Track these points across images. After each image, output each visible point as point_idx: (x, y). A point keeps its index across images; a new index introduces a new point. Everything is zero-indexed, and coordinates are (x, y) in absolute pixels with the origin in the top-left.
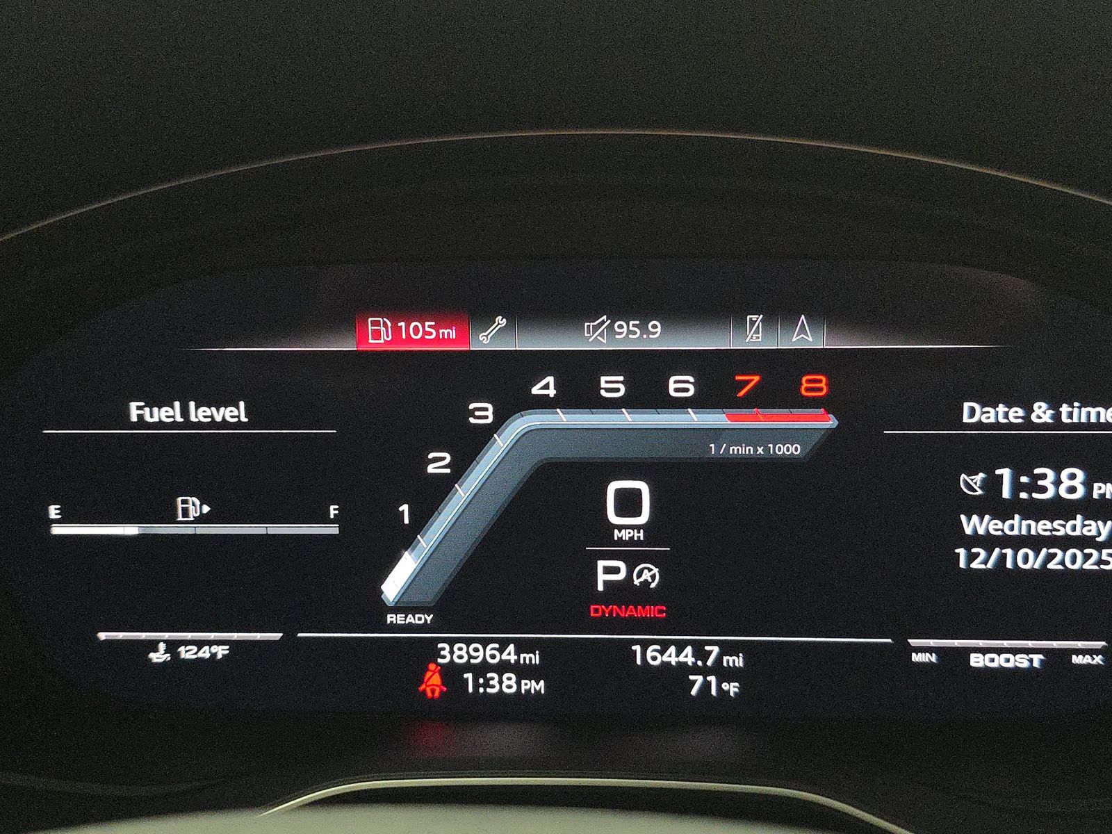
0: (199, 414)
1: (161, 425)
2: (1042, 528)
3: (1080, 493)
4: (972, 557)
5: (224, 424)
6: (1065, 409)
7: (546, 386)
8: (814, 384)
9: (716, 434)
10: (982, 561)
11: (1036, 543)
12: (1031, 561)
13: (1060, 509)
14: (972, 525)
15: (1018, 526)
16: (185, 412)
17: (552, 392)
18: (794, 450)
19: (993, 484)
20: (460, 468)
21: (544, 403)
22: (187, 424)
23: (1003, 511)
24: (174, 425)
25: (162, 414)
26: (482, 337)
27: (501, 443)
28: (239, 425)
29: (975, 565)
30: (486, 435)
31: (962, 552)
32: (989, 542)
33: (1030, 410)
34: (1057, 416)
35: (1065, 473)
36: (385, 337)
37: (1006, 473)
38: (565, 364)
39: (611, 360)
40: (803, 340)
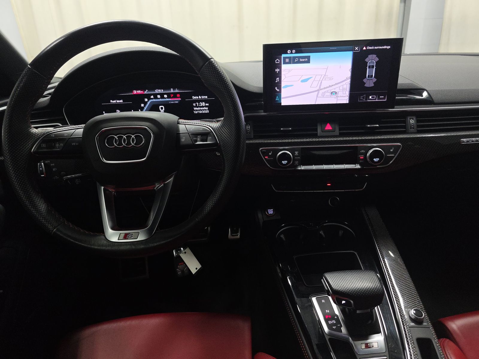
0: (118, 101)
1: (114, 103)
2: (201, 109)
3: (204, 105)
4: (195, 112)
5: (121, 102)
6: (202, 97)
7: (152, 97)
8: (178, 95)
9: (170, 101)
10: (196, 112)
11: (201, 110)
12: (201, 112)
13: (203, 107)
14: (195, 109)
15: (199, 109)
16: (116, 101)
17: (153, 97)
18: (177, 102)
19: (196, 104)
20: (145, 106)
21: (152, 99)
22: (117, 102)
23: (198, 107)
24: (115, 103)
25: (115, 101)
26: (145, 92)
27: (149, 103)
28: (122, 102)
29: (196, 113)
30: (147, 102)
31: (194, 111)
32: (197, 110)
33: (199, 97)
34: (201, 97)
35: (203, 103)
36: (136, 92)
37: (197, 103)
38: (154, 95)
39: (159, 94)
40: (177, 91)
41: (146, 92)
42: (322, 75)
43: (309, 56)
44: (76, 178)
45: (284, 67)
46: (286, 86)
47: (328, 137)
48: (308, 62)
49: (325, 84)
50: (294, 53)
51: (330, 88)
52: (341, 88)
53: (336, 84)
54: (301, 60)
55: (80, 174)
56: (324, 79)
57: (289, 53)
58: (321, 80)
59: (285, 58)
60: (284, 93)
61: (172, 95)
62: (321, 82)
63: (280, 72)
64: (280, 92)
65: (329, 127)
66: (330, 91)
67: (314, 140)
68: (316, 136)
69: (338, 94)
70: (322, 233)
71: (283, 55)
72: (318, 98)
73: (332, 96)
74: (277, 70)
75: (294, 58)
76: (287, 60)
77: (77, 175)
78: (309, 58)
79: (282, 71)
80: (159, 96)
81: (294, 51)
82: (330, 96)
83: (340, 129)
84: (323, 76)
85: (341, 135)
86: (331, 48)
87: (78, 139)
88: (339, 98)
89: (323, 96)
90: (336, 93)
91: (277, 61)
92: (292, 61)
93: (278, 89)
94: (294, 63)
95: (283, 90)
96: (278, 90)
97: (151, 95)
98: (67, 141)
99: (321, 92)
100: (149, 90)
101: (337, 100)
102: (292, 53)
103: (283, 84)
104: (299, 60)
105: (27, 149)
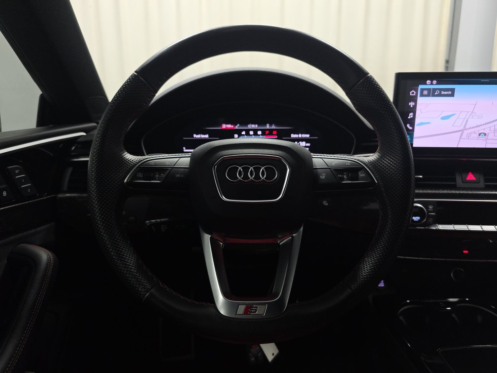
0: (203, 136)
1: (198, 138)
5: (206, 138)
7: (244, 133)
8: (275, 132)
16: (201, 136)
21: (243, 135)
24: (200, 138)
25: (199, 136)
28: (208, 138)
33: (299, 135)
34: (302, 136)
35: (303, 142)
36: (225, 127)
38: (246, 130)
39: (251, 130)
40: (273, 127)
41: (237, 127)
42: (468, 112)
43: (454, 89)
44: (161, 223)
45: (420, 100)
46: (421, 124)
47: (472, 189)
48: (452, 95)
49: (472, 122)
50: (434, 84)
51: (478, 128)
52: (492, 129)
53: (486, 124)
54: (443, 93)
55: (166, 219)
56: (471, 117)
57: (428, 83)
58: (467, 117)
59: (422, 90)
60: (418, 131)
61: (267, 132)
62: (467, 121)
63: (415, 107)
64: (413, 130)
65: (471, 177)
66: (477, 132)
67: (454, 192)
68: (454, 187)
69: (488, 135)
70: (455, 317)
71: (421, 87)
72: (461, 139)
73: (479, 138)
74: (412, 104)
75: (435, 90)
76: (425, 92)
77: (163, 220)
78: (453, 90)
79: (418, 105)
80: (251, 133)
81: (435, 82)
82: (477, 138)
83: (486, 181)
84: (470, 113)
85: (487, 188)
86: (482, 80)
87: (183, 169)
88: (488, 141)
89: (468, 137)
90: (485, 134)
91: (413, 93)
92: (432, 93)
93: (410, 126)
94: (434, 95)
95: (416, 128)
96: (411, 128)
97: (242, 130)
98: (170, 172)
99: (466, 132)
100: (241, 124)
101: (486, 143)
102: (432, 84)
103: (417, 121)
104: (440, 92)
105: (120, 178)
